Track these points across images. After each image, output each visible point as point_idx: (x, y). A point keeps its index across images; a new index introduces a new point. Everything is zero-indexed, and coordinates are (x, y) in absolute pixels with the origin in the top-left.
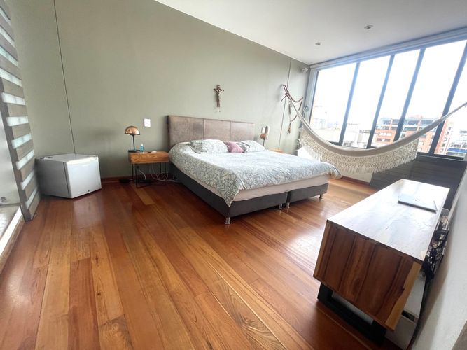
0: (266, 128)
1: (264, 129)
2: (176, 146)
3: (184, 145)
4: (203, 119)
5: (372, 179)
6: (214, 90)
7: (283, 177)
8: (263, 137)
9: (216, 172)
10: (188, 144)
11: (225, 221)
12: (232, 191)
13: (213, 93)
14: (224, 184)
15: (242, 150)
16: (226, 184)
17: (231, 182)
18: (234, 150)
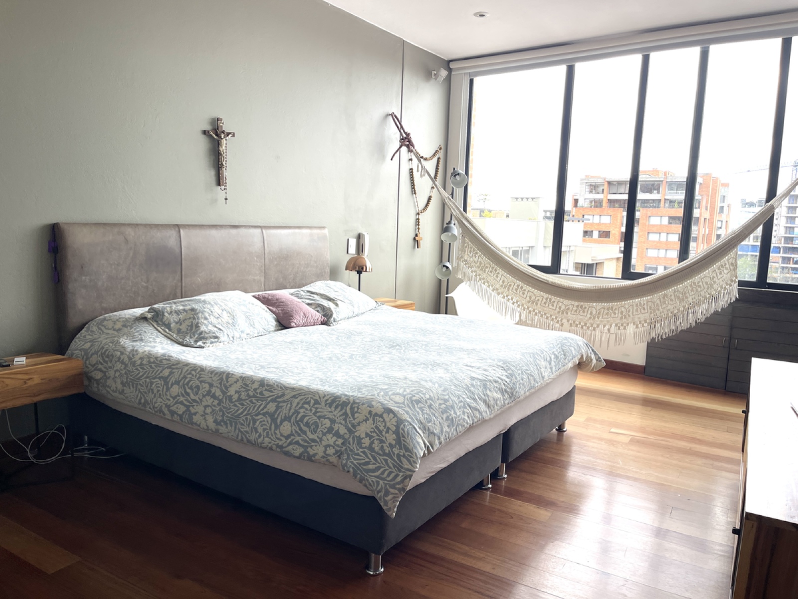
0: (359, 237)
1: (353, 243)
2: (93, 326)
3: (130, 324)
4: (178, 227)
5: (649, 356)
6: (205, 132)
7: (498, 395)
8: (358, 267)
9: (326, 411)
10: (143, 318)
11: (368, 567)
12: (399, 468)
13: (202, 145)
14: (370, 448)
15: (318, 316)
16: (376, 446)
17: (391, 438)
18: (298, 319)
